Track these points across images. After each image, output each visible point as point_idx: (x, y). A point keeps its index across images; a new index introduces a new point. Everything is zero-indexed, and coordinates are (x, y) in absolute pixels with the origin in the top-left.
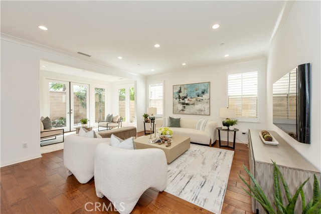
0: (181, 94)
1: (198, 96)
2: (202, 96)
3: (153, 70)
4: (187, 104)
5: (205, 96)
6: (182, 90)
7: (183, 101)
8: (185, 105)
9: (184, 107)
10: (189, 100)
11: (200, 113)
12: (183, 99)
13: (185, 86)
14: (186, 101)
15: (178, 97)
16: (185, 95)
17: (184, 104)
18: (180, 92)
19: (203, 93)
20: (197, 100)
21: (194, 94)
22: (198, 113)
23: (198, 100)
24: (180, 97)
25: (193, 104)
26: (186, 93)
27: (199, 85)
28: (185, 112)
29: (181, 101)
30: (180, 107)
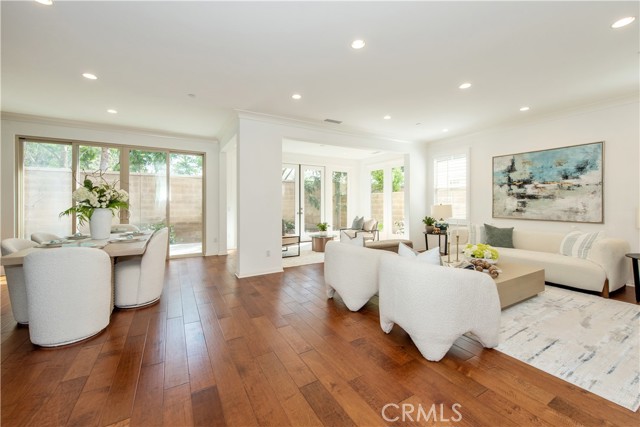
0: (514, 176)
1: (566, 177)
2: (577, 178)
4: (532, 197)
5: (589, 178)
6: (516, 166)
7: (521, 191)
8: (526, 200)
9: (524, 204)
10: (536, 187)
11: (571, 217)
12: (520, 187)
13: (527, 157)
14: (529, 190)
15: (505, 180)
16: (526, 177)
17: (523, 197)
18: (512, 169)
19: (581, 169)
20: (560, 187)
21: (554, 173)
22: (565, 218)
23: (566, 186)
24: (510, 182)
25: (551, 197)
26: (528, 172)
27: (568, 152)
28: (525, 215)
29: (515, 189)
30: (513, 203)
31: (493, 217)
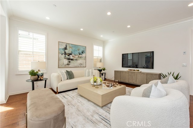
0: (67, 51)
1: (80, 54)
2: (82, 55)
3: (48, 18)
4: (72, 60)
5: (84, 55)
6: (68, 48)
7: (69, 57)
8: (70, 60)
9: (70, 62)
10: (73, 56)
11: (81, 66)
12: (68, 55)
13: (71, 45)
14: (71, 57)
15: (63, 52)
16: (70, 52)
17: (69, 59)
18: (66, 49)
19: (82, 52)
20: (79, 57)
21: (77, 53)
23: (80, 57)
24: (65, 53)
25: (76, 60)
26: (71, 51)
27: (80, 47)
28: (70, 66)
29: (67, 56)
30: (66, 62)
31: (59, 67)
